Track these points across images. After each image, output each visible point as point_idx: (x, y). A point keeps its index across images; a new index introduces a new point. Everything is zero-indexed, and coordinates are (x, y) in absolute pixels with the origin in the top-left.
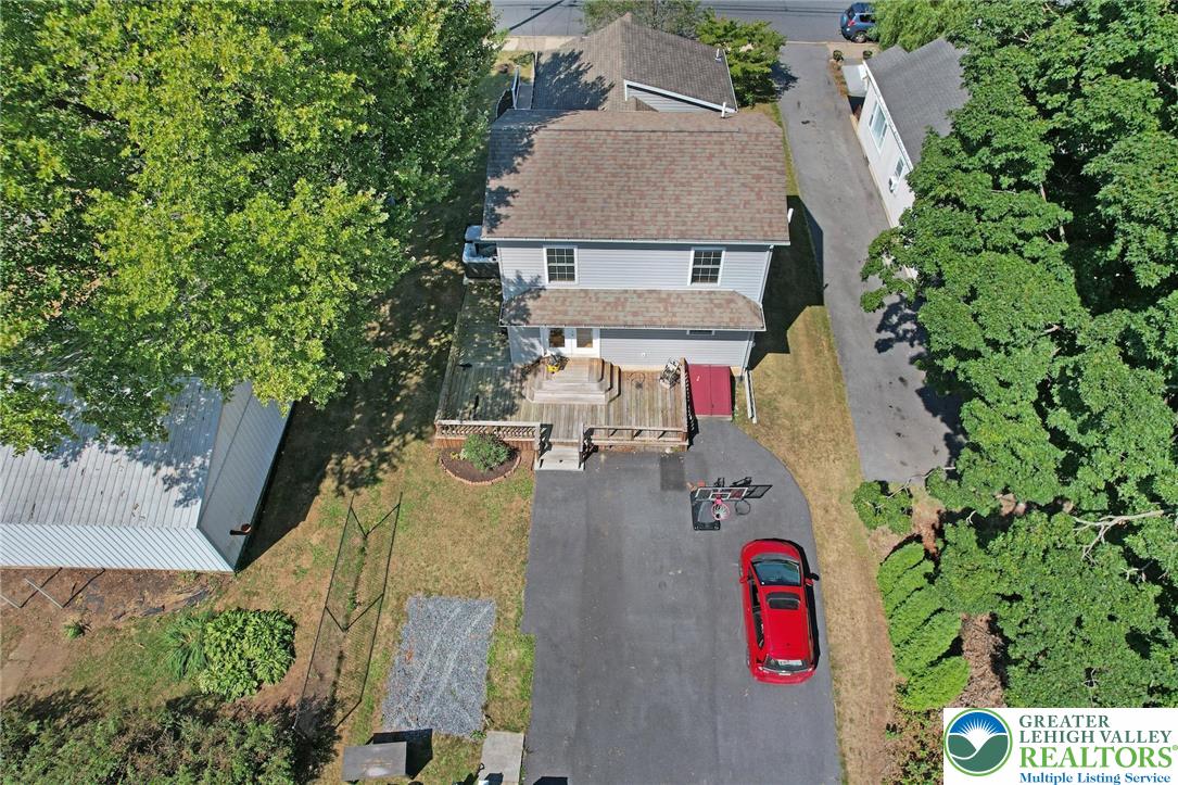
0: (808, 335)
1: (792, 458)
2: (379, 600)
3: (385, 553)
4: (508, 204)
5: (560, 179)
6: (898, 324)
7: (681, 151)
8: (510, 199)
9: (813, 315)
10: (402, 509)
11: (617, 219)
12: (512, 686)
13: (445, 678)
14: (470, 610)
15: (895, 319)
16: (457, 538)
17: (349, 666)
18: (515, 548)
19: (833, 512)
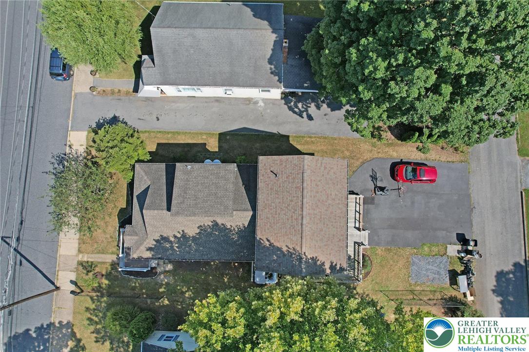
0: (304, 144)
1: (361, 160)
2: (412, 292)
3: (397, 293)
4: (336, 265)
5: (325, 245)
6: (299, 109)
7: (314, 197)
8: (334, 264)
9: (293, 140)
10: (382, 290)
11: (340, 223)
12: (435, 249)
13: (434, 268)
14: (414, 263)
15: (296, 110)
16: (392, 270)
17: (431, 297)
18: (395, 251)
19: (379, 151)
